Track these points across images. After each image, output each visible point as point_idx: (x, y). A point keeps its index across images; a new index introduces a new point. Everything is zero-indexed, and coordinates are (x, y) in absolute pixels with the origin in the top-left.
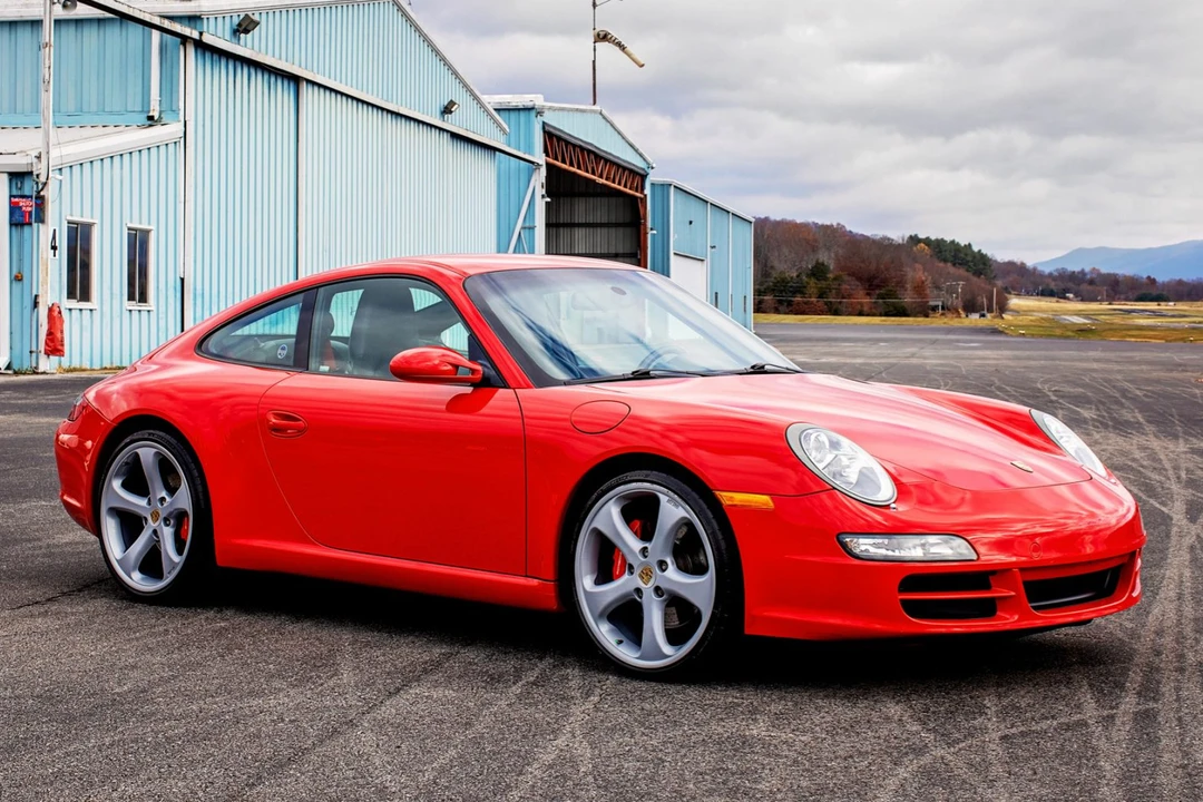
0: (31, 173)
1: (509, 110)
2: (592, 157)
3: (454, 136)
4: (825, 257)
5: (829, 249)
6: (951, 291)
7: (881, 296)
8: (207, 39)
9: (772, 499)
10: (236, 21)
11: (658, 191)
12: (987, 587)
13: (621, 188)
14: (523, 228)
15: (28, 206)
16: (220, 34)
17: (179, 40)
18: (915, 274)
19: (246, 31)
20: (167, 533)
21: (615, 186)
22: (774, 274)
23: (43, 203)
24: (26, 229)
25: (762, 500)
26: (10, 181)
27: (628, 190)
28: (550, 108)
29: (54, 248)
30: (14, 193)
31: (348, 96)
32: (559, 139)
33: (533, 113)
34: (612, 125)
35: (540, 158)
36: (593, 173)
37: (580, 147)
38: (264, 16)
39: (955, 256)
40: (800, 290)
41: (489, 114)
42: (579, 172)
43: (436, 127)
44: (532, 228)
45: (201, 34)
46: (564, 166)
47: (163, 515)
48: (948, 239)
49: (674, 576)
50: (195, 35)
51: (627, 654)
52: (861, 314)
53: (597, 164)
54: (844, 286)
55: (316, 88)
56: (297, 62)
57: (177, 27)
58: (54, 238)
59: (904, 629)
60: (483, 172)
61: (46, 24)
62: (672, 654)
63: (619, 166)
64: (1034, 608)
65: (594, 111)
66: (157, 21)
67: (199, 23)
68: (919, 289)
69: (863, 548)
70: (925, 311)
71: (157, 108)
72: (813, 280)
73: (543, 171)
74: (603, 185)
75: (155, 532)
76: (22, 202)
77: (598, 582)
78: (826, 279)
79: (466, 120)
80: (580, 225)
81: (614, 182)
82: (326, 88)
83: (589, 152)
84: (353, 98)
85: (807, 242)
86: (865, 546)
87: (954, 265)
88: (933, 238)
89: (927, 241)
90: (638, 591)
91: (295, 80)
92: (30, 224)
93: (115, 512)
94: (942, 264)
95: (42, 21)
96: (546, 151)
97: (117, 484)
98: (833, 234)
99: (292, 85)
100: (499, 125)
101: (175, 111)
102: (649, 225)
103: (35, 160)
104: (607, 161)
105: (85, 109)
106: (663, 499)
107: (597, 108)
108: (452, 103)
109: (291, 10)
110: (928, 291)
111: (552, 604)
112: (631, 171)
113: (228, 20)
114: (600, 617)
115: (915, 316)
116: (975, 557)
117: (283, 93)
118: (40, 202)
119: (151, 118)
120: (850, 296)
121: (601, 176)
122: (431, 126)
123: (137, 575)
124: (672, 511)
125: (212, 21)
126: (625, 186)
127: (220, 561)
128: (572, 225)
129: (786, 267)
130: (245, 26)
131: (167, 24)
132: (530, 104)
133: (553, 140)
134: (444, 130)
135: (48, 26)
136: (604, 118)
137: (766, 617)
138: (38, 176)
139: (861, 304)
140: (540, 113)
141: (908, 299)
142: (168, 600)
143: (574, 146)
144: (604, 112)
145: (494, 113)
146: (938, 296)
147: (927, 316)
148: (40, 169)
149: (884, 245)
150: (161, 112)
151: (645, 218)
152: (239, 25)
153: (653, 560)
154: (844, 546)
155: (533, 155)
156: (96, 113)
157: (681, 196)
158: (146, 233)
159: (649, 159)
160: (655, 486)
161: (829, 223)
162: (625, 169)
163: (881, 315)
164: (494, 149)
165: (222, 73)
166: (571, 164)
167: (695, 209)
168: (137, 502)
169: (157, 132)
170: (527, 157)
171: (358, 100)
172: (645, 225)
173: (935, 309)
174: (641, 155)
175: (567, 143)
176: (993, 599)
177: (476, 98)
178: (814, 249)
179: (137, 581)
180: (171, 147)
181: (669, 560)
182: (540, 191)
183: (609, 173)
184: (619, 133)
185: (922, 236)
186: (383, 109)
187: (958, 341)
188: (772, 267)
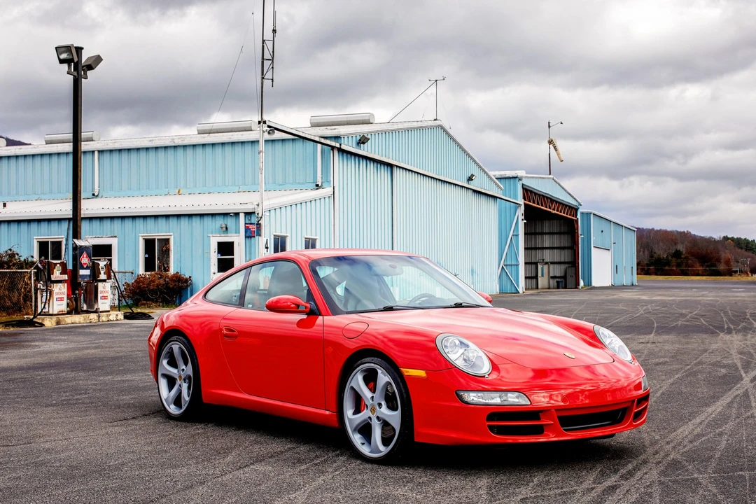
0: (254, 213)
1: (505, 178)
2: (549, 200)
3: (475, 191)
4: (681, 247)
5: (682, 243)
6: (743, 263)
7: (707, 266)
8: (344, 147)
9: (426, 373)
10: (358, 138)
11: (585, 216)
12: (538, 418)
13: (565, 215)
14: (513, 235)
15: (253, 228)
16: (350, 144)
17: (330, 148)
18: (725, 255)
19: (364, 143)
20: (185, 386)
21: (562, 214)
22: (656, 256)
23: (260, 227)
24: (253, 238)
25: (421, 373)
26: (245, 216)
27: (568, 216)
28: (526, 177)
29: (267, 248)
30: (247, 222)
31: (418, 173)
32: (531, 192)
33: (517, 180)
34: (559, 185)
35: (521, 201)
36: (550, 208)
37: (543, 195)
38: (373, 135)
39: (747, 246)
40: (668, 263)
41: (493, 180)
42: (542, 207)
43: (465, 187)
44: (517, 235)
45: (340, 145)
46: (534, 205)
47: (183, 377)
48: (743, 237)
49: (385, 411)
50: (338, 145)
51: (365, 450)
52: (698, 275)
53: (552, 205)
54: (690, 261)
55: (401, 170)
56: (391, 156)
57: (328, 142)
58: (267, 243)
59: (489, 441)
60: (491, 209)
61: (261, 142)
62: (384, 450)
63: (563, 204)
64: (565, 430)
65: (550, 178)
66: (317, 139)
67: (339, 139)
68: (728, 262)
69: (472, 398)
70: (730, 273)
71: (321, 181)
72: (674, 259)
73: (523, 207)
74: (555, 214)
75: (180, 385)
76: (251, 227)
77: (355, 413)
78: (681, 258)
79: (479, 183)
80: (546, 234)
81: (561, 212)
82: (406, 169)
83: (547, 198)
84: (421, 174)
85: (672, 240)
86: (472, 397)
87: (746, 250)
88: (735, 237)
89: (732, 239)
90: (370, 418)
91: (391, 166)
92: (254, 237)
93: (164, 376)
94: (740, 250)
95: (258, 141)
96: (524, 198)
97: (165, 362)
98: (685, 236)
99: (389, 168)
100: (498, 186)
101: (329, 182)
102: (580, 233)
103: (256, 206)
104: (557, 202)
105: (287, 182)
106: (379, 371)
107: (551, 176)
108: (472, 175)
109: (387, 133)
110: (732, 264)
111: (336, 425)
112: (570, 207)
113: (354, 138)
114: (354, 430)
115: (725, 275)
116: (529, 403)
117: (385, 173)
118: (259, 226)
119: (317, 185)
120: (692, 266)
121: (554, 210)
122: (462, 187)
123: (173, 407)
124: (383, 378)
125: (346, 139)
126: (567, 214)
127: (205, 401)
128: (542, 234)
129: (661, 252)
130: (363, 141)
131: (323, 141)
132: (516, 175)
133: (527, 192)
134: (469, 189)
135: (262, 143)
136: (555, 181)
137: (424, 433)
138: (258, 214)
139: (698, 270)
140: (520, 180)
141: (722, 267)
142: (184, 418)
143: (539, 195)
144: (555, 178)
145: (496, 180)
146: (737, 266)
147: (731, 275)
148: (259, 210)
149: (710, 241)
150: (322, 183)
151: (578, 229)
152: (360, 140)
153: (376, 403)
154: (460, 398)
155: (517, 200)
156: (292, 184)
157: (597, 219)
158: (315, 240)
159: (579, 201)
160: (376, 365)
161: (682, 231)
162: (566, 206)
163: (708, 275)
164: (496, 198)
165: (352, 164)
166: (538, 204)
167: (604, 225)
168: (173, 371)
169: (320, 192)
170: (513, 201)
171: (424, 175)
172: (578, 232)
173: (736, 272)
174: (575, 199)
175: (536, 194)
176: (542, 425)
177: (485, 173)
178: (676, 244)
179: (173, 409)
180: (327, 199)
181: (383, 403)
182: (521, 217)
183: (558, 208)
184: (563, 188)
185: (730, 236)
186: (437, 179)
187: (734, 288)
188: (655, 253)
